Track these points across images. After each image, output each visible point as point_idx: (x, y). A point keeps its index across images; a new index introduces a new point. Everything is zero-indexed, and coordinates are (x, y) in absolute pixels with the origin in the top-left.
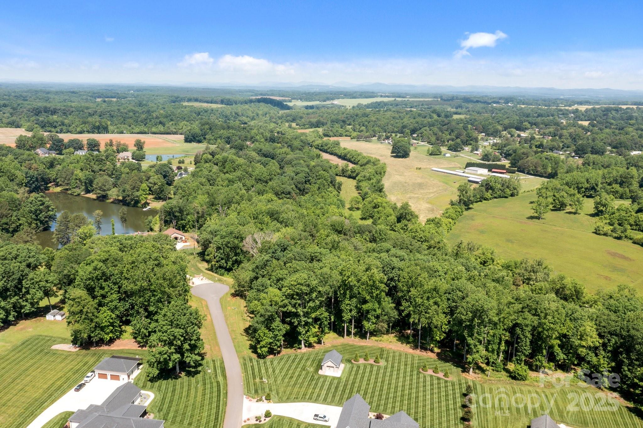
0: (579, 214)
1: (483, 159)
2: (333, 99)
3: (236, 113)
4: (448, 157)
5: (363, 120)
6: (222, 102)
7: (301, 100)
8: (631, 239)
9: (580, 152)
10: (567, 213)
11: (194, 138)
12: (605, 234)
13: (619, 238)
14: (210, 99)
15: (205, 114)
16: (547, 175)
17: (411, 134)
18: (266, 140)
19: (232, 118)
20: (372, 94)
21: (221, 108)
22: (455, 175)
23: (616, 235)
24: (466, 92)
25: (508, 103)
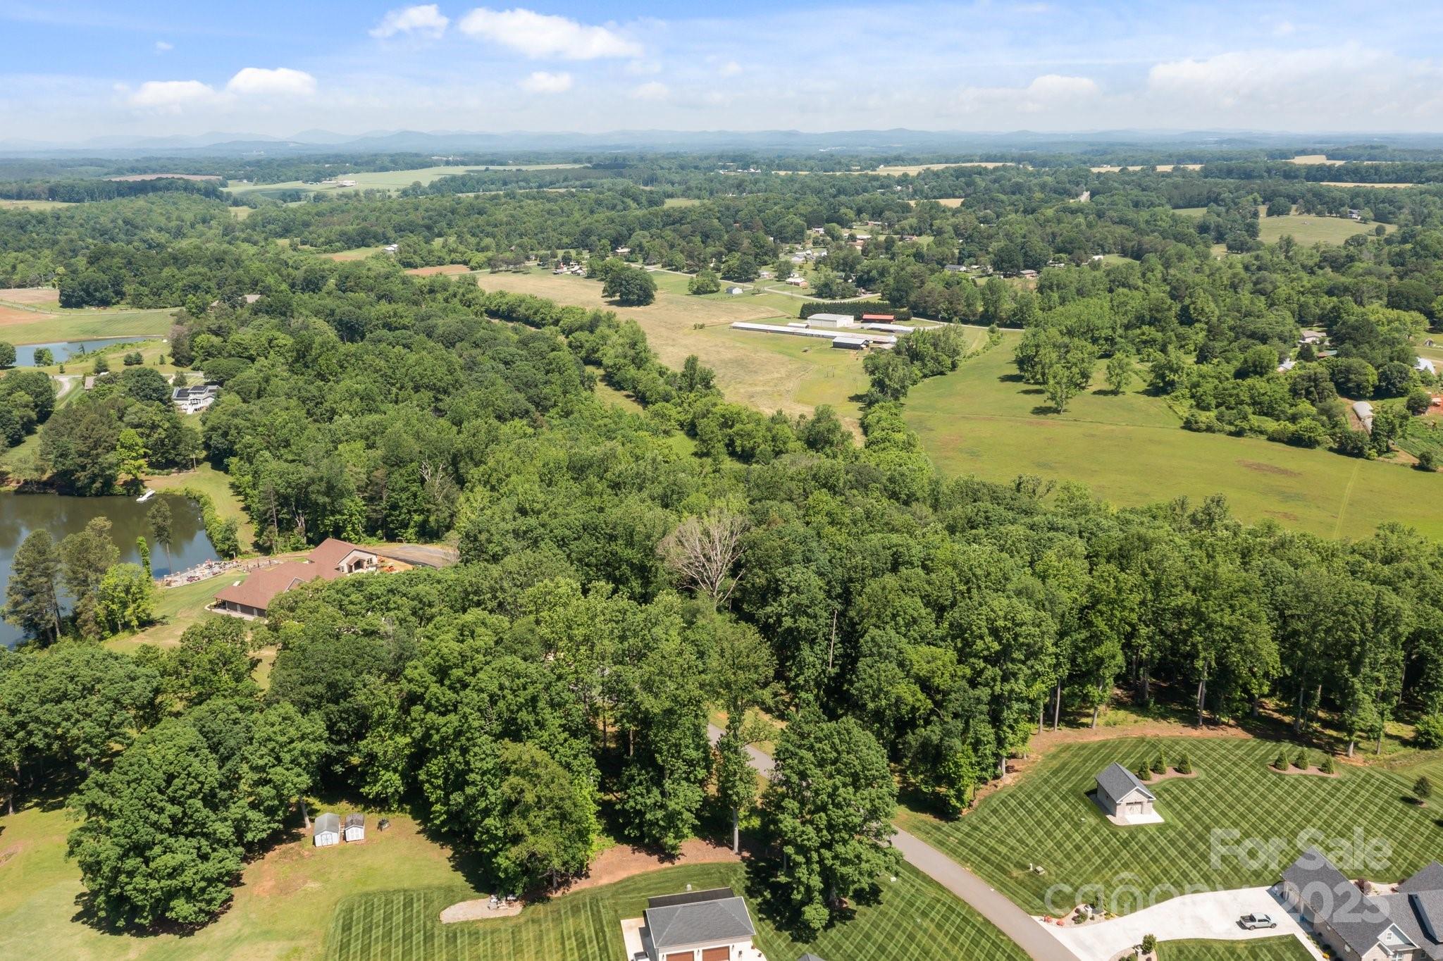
0: (1123, 393)
1: (819, 295)
2: (332, 175)
3: (126, 222)
4: (738, 296)
5: (480, 222)
6: (53, 194)
7: (250, 179)
8: (1261, 432)
9: (1005, 265)
10: (1095, 393)
11: (88, 294)
12: (1209, 429)
13: (1239, 433)
14: (14, 188)
15: (41, 228)
16: (978, 318)
17: (614, 249)
18: (293, 286)
19: (122, 236)
20: (416, 160)
21: (67, 209)
22: (793, 333)
23: (1232, 428)
24: (618, 147)
25: (746, 167)
